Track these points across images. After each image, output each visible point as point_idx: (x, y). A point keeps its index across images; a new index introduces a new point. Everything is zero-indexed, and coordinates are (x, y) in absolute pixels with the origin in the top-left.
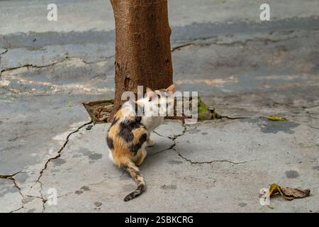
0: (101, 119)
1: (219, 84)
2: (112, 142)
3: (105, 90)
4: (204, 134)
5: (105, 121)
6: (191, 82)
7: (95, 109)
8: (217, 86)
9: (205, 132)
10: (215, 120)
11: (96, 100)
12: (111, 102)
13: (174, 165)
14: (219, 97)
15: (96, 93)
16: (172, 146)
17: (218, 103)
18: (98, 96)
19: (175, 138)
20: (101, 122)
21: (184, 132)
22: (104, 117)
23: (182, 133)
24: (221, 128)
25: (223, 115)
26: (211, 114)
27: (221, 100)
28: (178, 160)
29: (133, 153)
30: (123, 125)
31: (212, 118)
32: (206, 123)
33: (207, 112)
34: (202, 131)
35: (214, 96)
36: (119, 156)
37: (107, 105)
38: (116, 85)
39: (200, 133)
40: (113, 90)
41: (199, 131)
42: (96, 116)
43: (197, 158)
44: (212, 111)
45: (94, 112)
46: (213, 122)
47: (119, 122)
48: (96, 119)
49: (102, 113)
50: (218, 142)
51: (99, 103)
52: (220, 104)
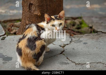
0: (12, 32)
1: (96, 8)
2: (21, 50)
3: (15, 12)
4: (85, 43)
5: (15, 34)
6: (76, 7)
7: (8, 25)
8: (95, 10)
9: (86, 42)
10: (93, 34)
11: (9, 18)
12: (19, 20)
13: (64, 65)
14: (96, 17)
15: (9, 14)
16: (62, 52)
17: (95, 22)
18: (11, 16)
19: (64, 47)
20: (12, 34)
21: (71, 42)
22: (14, 31)
23: (69, 43)
24: (97, 39)
25: (98, 30)
26: (90, 30)
27: (97, 19)
28: (66, 62)
29: (35, 60)
30: (29, 40)
31: (91, 32)
32: (86, 36)
33: (88, 28)
34: (84, 42)
35: (92, 17)
36: (26, 62)
37: (16, 22)
38: (23, 8)
39: (82, 43)
40: (21, 11)
41: (81, 41)
42: (9, 30)
43: (79, 60)
44: (91, 28)
45: (7, 27)
46: (91, 35)
47: (27, 37)
48: (9, 32)
49: (13, 28)
50: (95, 49)
51: (11, 21)
52: (97, 23)
